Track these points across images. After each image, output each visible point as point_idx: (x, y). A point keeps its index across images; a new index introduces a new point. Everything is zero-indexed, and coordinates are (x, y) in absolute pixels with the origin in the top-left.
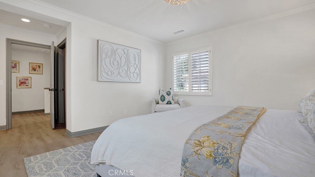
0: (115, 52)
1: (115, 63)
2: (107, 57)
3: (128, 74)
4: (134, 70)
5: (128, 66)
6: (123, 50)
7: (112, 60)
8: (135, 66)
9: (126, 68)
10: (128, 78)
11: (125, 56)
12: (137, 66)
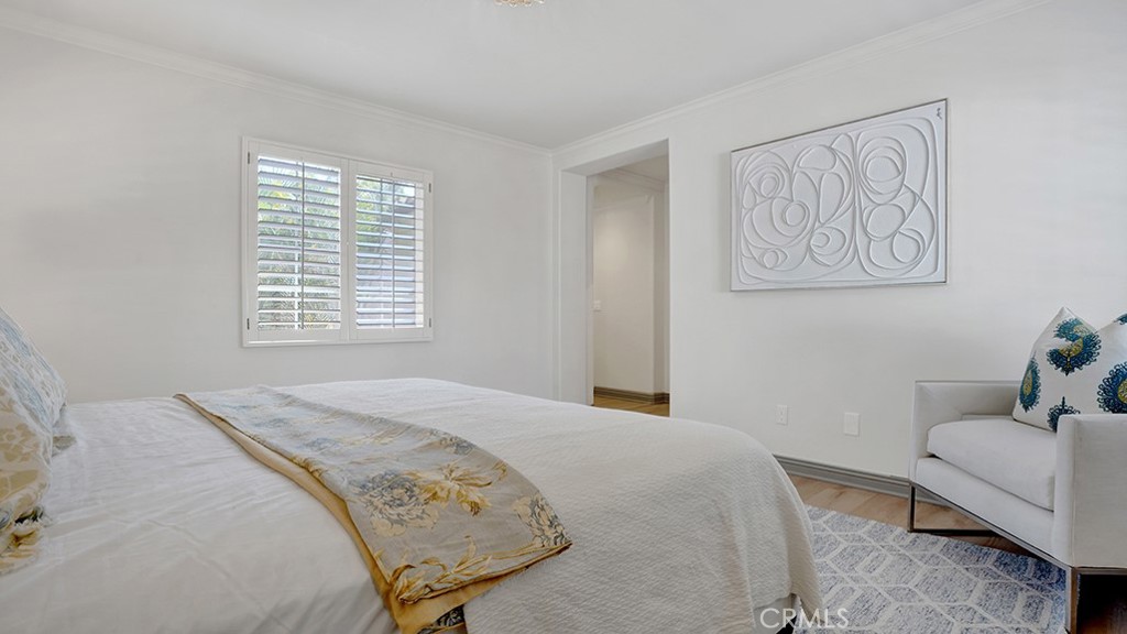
0: (788, 170)
1: (793, 213)
2: (759, 199)
3: (856, 250)
4: (900, 219)
5: (854, 212)
6: (830, 148)
7: (777, 205)
8: (904, 199)
9: (843, 222)
10: (859, 267)
11: (838, 168)
12: (916, 198)
